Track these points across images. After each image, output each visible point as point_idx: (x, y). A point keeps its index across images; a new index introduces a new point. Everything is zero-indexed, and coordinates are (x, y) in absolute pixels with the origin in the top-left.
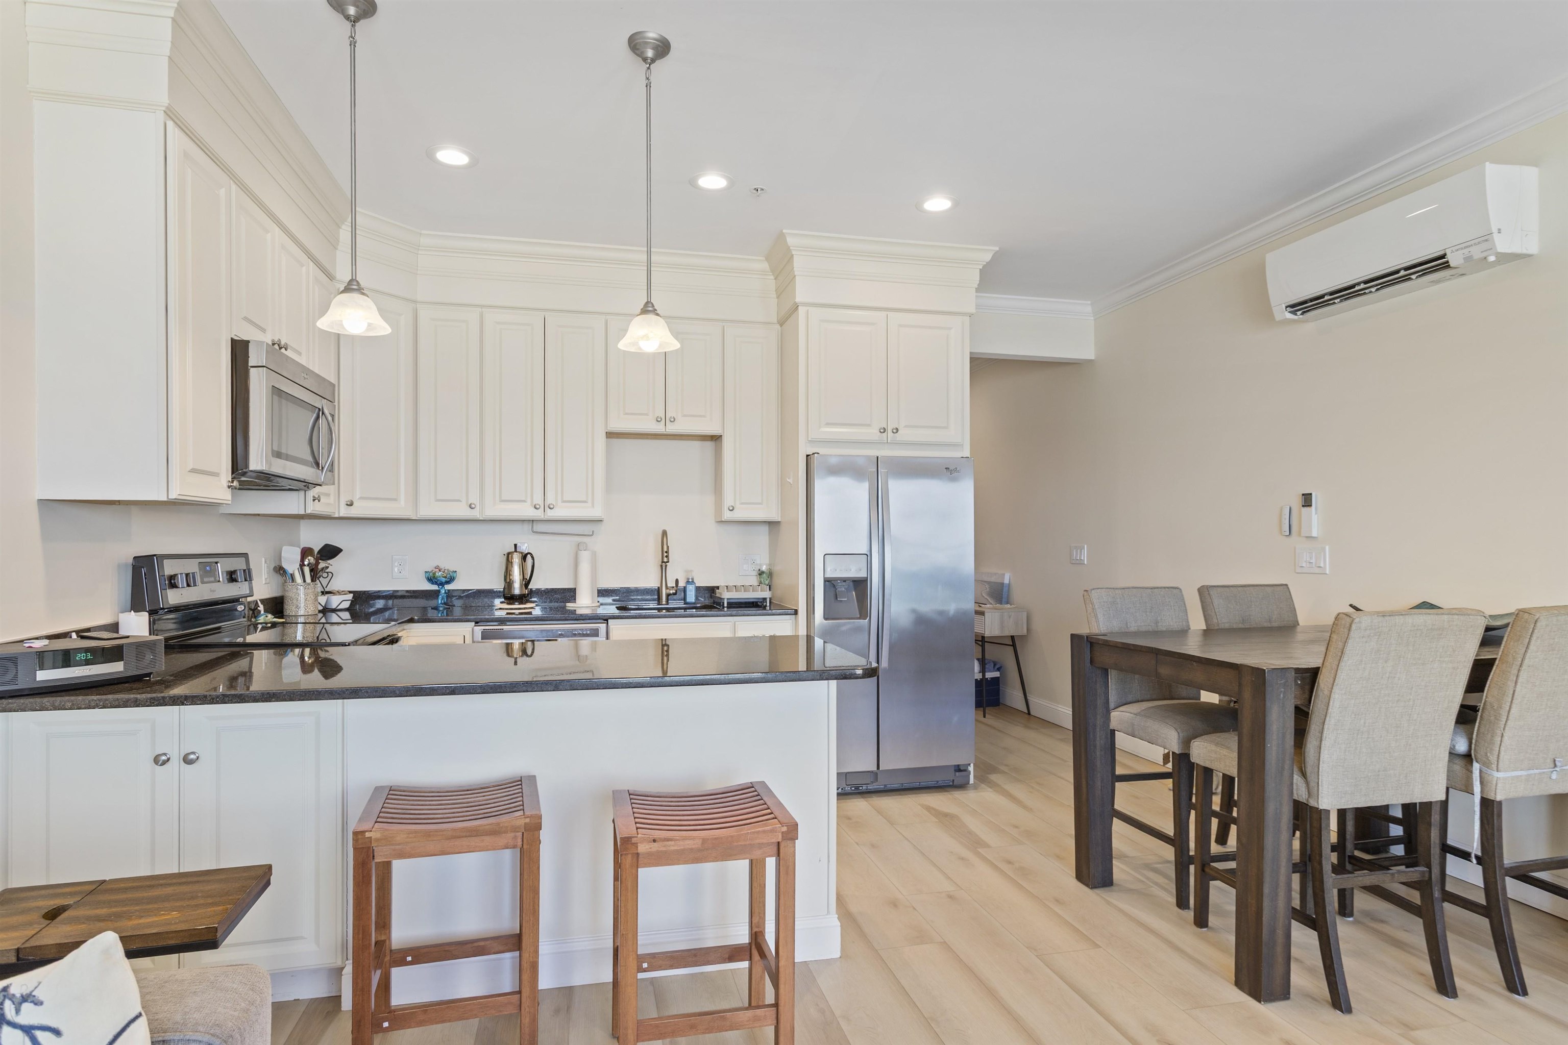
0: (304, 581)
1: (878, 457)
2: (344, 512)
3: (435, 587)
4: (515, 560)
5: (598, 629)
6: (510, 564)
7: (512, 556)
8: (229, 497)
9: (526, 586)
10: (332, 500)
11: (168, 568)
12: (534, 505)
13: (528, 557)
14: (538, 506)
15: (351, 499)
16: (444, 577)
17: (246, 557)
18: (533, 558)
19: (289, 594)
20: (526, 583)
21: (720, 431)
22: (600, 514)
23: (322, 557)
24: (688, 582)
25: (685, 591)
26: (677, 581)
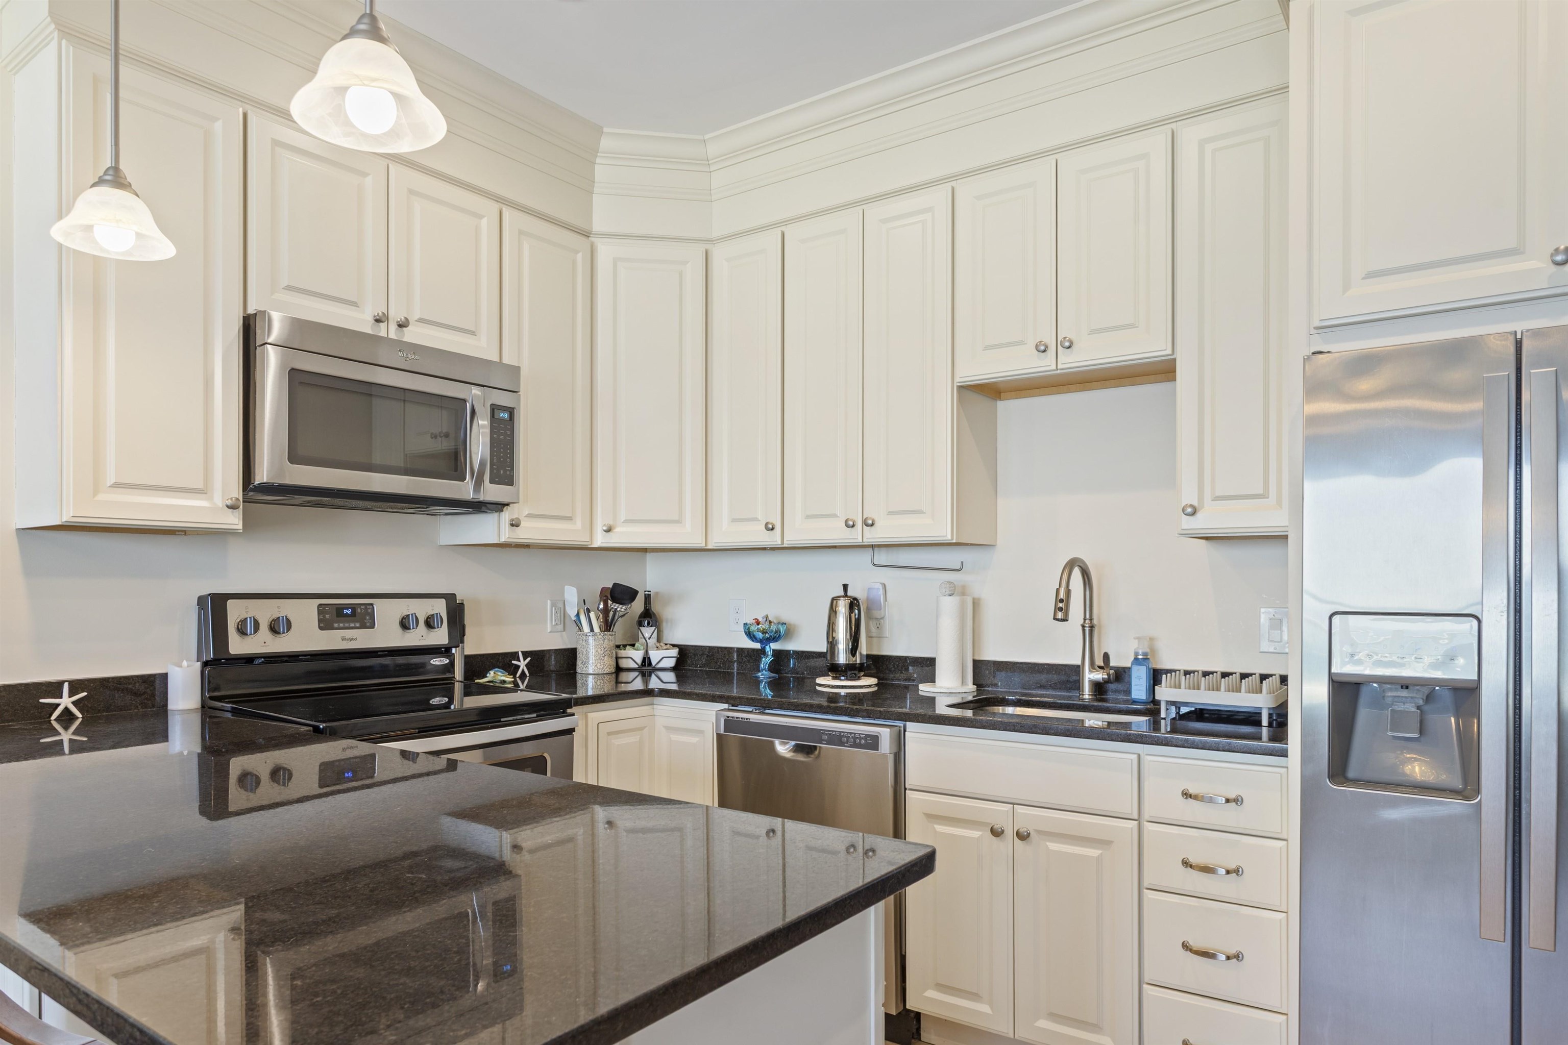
0: (592, 630)
1: (1519, 340)
2: (600, 540)
3: (757, 646)
4: (840, 608)
5: (877, 737)
6: (833, 614)
7: (837, 602)
8: (234, 521)
9: (853, 650)
10: (578, 524)
11: (235, 612)
12: (846, 521)
13: (854, 604)
14: (851, 523)
15: (611, 523)
16: (764, 632)
17: (450, 598)
18: (859, 606)
19: (579, 647)
20: (853, 645)
21: (1169, 352)
22: (946, 533)
23: (615, 600)
24: (1136, 659)
25: (1130, 676)
26: (1106, 657)
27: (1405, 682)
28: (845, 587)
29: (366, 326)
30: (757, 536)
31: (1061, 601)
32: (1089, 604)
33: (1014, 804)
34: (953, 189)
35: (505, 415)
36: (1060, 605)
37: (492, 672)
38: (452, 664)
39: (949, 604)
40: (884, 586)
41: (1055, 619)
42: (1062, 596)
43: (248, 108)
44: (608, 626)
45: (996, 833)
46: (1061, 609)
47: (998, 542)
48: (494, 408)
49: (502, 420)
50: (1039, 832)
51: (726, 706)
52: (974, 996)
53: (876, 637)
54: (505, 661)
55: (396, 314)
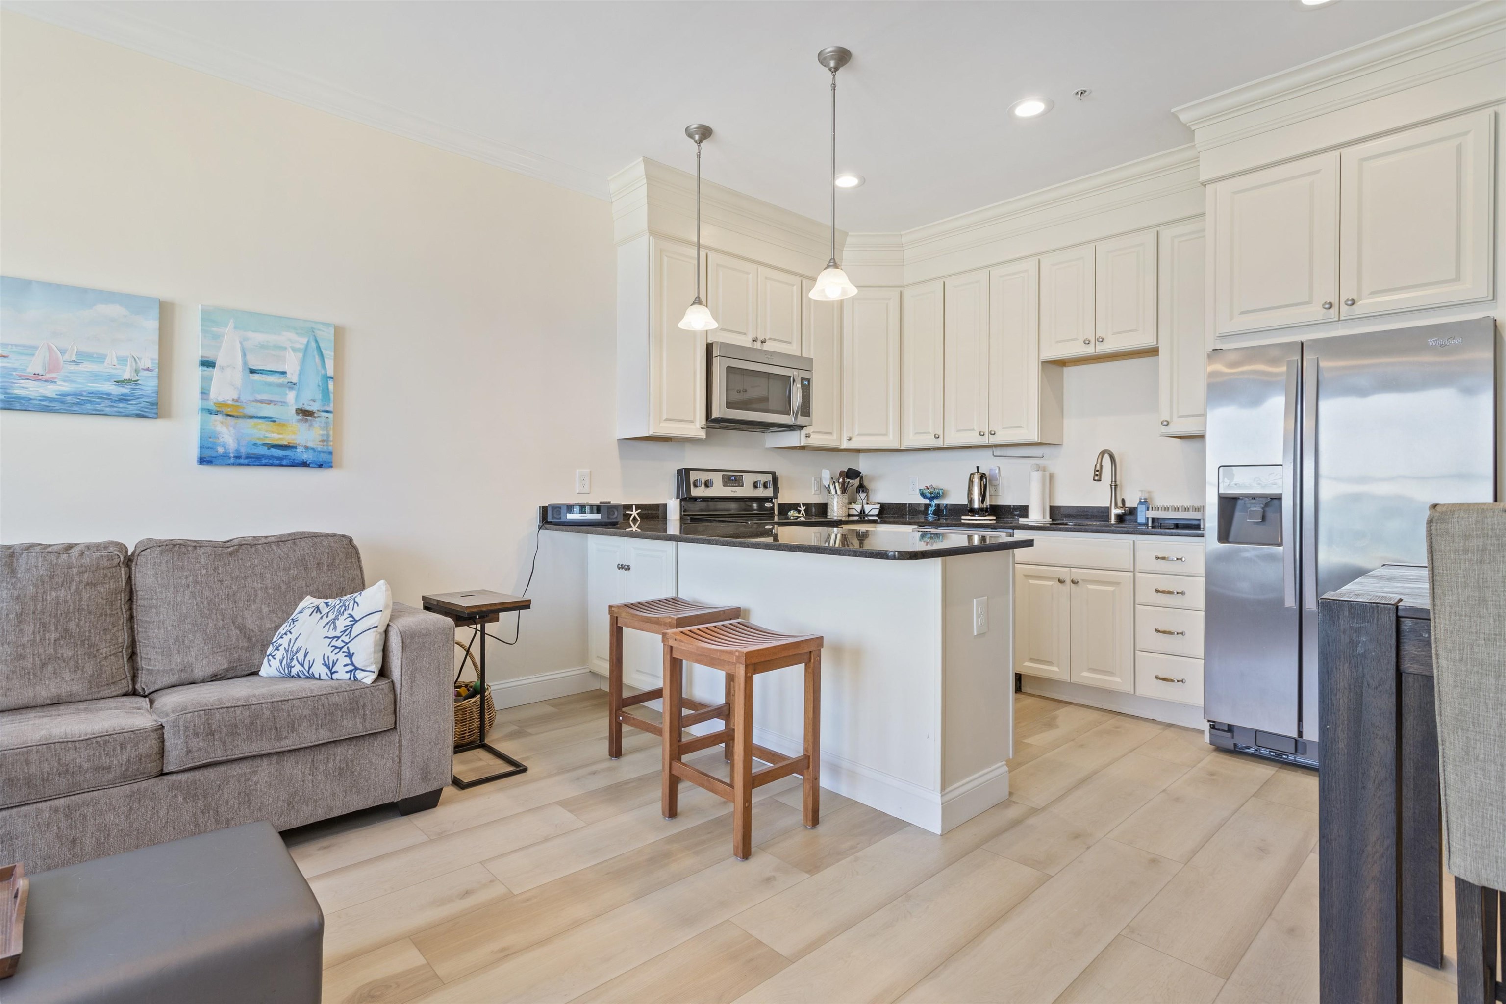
0: (836, 493)
1: (1302, 344)
2: (845, 445)
3: (927, 501)
4: (975, 480)
6: (971, 484)
7: (973, 476)
8: (702, 434)
9: (983, 501)
10: (835, 437)
11: (693, 476)
12: (980, 433)
13: (983, 476)
14: (982, 434)
15: (851, 436)
16: (931, 493)
17: (773, 474)
18: (986, 477)
19: (829, 502)
20: (982, 498)
21: (1155, 343)
22: (1034, 437)
23: (848, 478)
24: (1140, 502)
25: (1137, 511)
26: (1123, 501)
27: (1253, 496)
28: (978, 468)
29: (749, 344)
30: (931, 442)
31: (1097, 471)
32: (1114, 473)
33: (1070, 567)
34: (1039, 260)
35: (806, 383)
36: (1097, 473)
37: (792, 512)
38: (774, 506)
39: (1036, 476)
40: (999, 468)
41: (1094, 480)
42: (1098, 468)
43: (707, 251)
44: (844, 490)
45: (1061, 582)
46: (1097, 475)
47: (1064, 443)
48: (802, 379)
49: (805, 385)
50: (1083, 580)
51: (916, 527)
52: (1050, 663)
53: (994, 496)
54: (795, 507)
55: (760, 338)
